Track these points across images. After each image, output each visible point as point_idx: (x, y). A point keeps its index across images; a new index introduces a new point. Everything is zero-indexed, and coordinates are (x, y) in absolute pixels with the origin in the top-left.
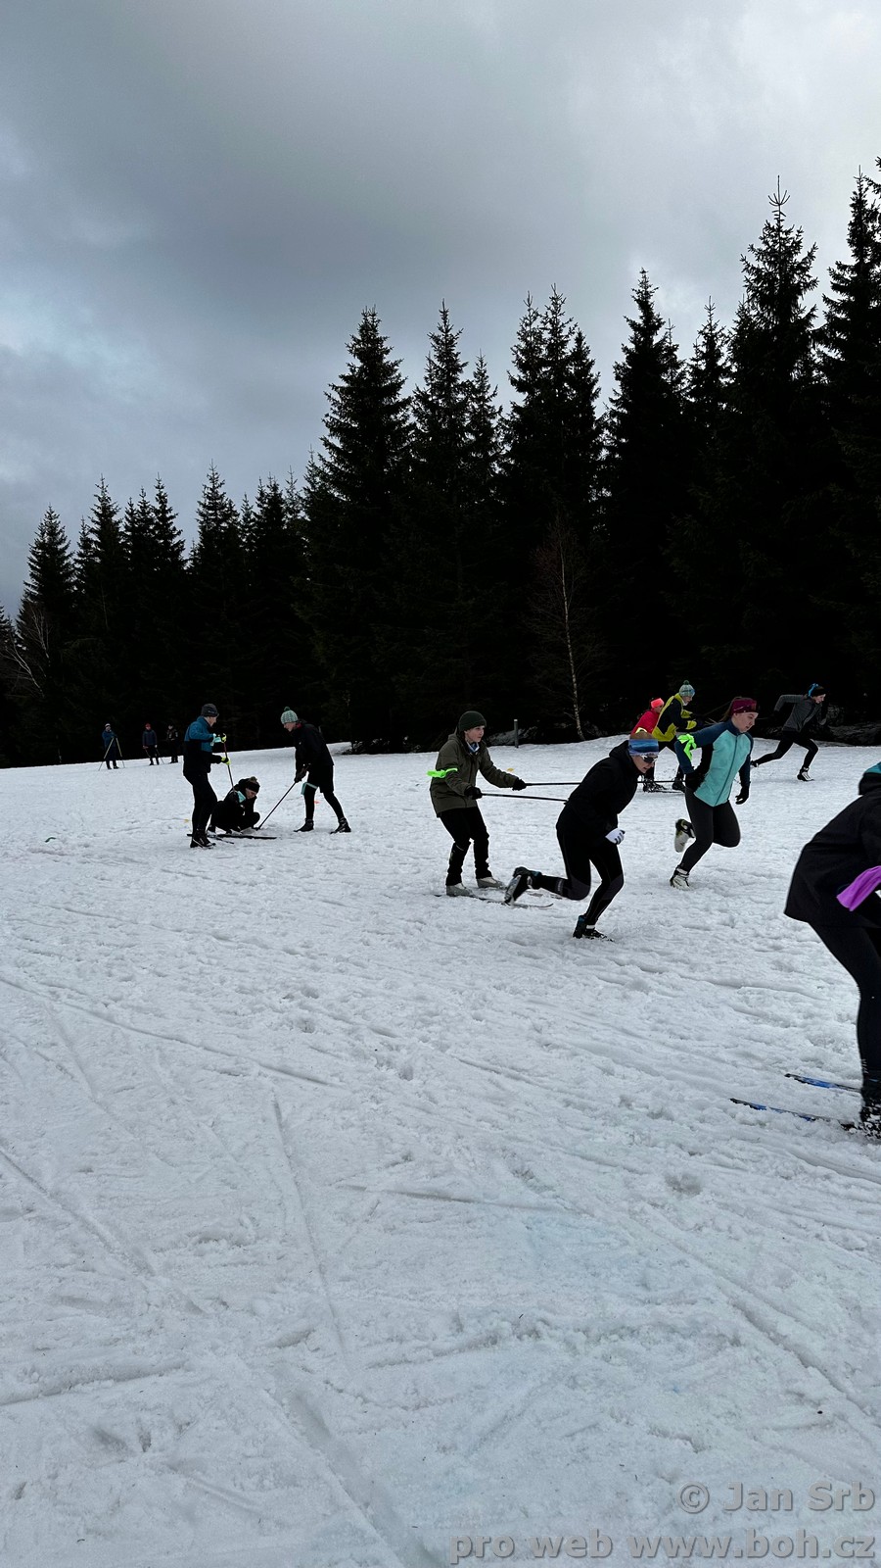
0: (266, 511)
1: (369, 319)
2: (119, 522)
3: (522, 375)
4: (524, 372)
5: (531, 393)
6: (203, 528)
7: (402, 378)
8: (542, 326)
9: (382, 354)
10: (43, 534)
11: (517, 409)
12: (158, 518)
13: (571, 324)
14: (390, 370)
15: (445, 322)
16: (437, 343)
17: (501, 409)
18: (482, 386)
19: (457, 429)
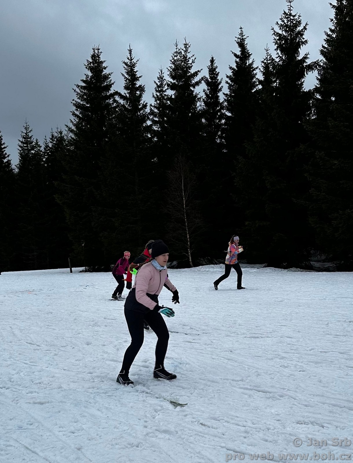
0: (55, 145)
1: (96, 51)
7: (112, 82)
9: (102, 69)
13: (193, 58)
14: (106, 77)
15: (130, 55)
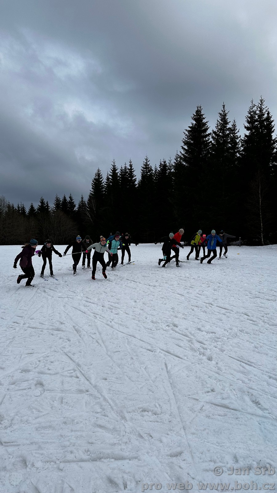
0: (161, 169)
1: (199, 108)
2: (118, 173)
3: (248, 125)
4: (249, 124)
5: (251, 131)
6: (142, 174)
7: (208, 127)
8: (256, 109)
9: (202, 119)
10: (96, 176)
11: (246, 136)
12: (129, 171)
13: (267, 108)
14: (205, 124)
15: (224, 109)
16: (221, 115)
17: (240, 136)
18: (234, 129)
19: (225, 142)
